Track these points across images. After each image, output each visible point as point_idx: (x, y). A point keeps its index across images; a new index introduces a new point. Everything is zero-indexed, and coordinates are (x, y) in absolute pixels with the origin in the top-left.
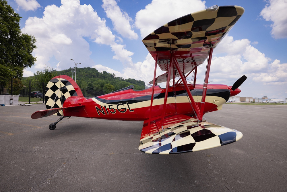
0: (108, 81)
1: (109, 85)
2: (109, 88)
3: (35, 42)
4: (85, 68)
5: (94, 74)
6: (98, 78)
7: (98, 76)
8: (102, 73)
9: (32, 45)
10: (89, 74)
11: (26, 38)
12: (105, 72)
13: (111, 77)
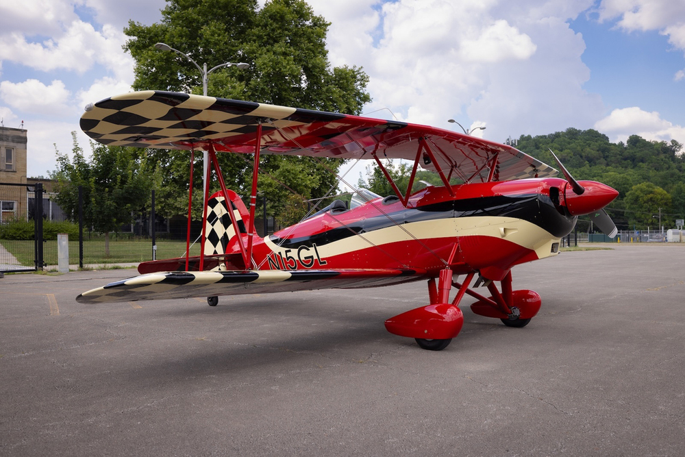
0: (652, 173)
1: (648, 186)
2: (645, 198)
3: (366, 83)
4: (557, 135)
5: (591, 151)
6: (608, 165)
7: (606, 158)
8: (626, 144)
9: (358, 94)
10: (572, 154)
11: (343, 79)
12: (635, 141)
13: (662, 156)
